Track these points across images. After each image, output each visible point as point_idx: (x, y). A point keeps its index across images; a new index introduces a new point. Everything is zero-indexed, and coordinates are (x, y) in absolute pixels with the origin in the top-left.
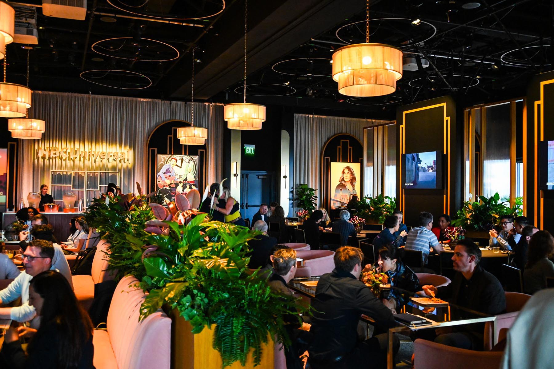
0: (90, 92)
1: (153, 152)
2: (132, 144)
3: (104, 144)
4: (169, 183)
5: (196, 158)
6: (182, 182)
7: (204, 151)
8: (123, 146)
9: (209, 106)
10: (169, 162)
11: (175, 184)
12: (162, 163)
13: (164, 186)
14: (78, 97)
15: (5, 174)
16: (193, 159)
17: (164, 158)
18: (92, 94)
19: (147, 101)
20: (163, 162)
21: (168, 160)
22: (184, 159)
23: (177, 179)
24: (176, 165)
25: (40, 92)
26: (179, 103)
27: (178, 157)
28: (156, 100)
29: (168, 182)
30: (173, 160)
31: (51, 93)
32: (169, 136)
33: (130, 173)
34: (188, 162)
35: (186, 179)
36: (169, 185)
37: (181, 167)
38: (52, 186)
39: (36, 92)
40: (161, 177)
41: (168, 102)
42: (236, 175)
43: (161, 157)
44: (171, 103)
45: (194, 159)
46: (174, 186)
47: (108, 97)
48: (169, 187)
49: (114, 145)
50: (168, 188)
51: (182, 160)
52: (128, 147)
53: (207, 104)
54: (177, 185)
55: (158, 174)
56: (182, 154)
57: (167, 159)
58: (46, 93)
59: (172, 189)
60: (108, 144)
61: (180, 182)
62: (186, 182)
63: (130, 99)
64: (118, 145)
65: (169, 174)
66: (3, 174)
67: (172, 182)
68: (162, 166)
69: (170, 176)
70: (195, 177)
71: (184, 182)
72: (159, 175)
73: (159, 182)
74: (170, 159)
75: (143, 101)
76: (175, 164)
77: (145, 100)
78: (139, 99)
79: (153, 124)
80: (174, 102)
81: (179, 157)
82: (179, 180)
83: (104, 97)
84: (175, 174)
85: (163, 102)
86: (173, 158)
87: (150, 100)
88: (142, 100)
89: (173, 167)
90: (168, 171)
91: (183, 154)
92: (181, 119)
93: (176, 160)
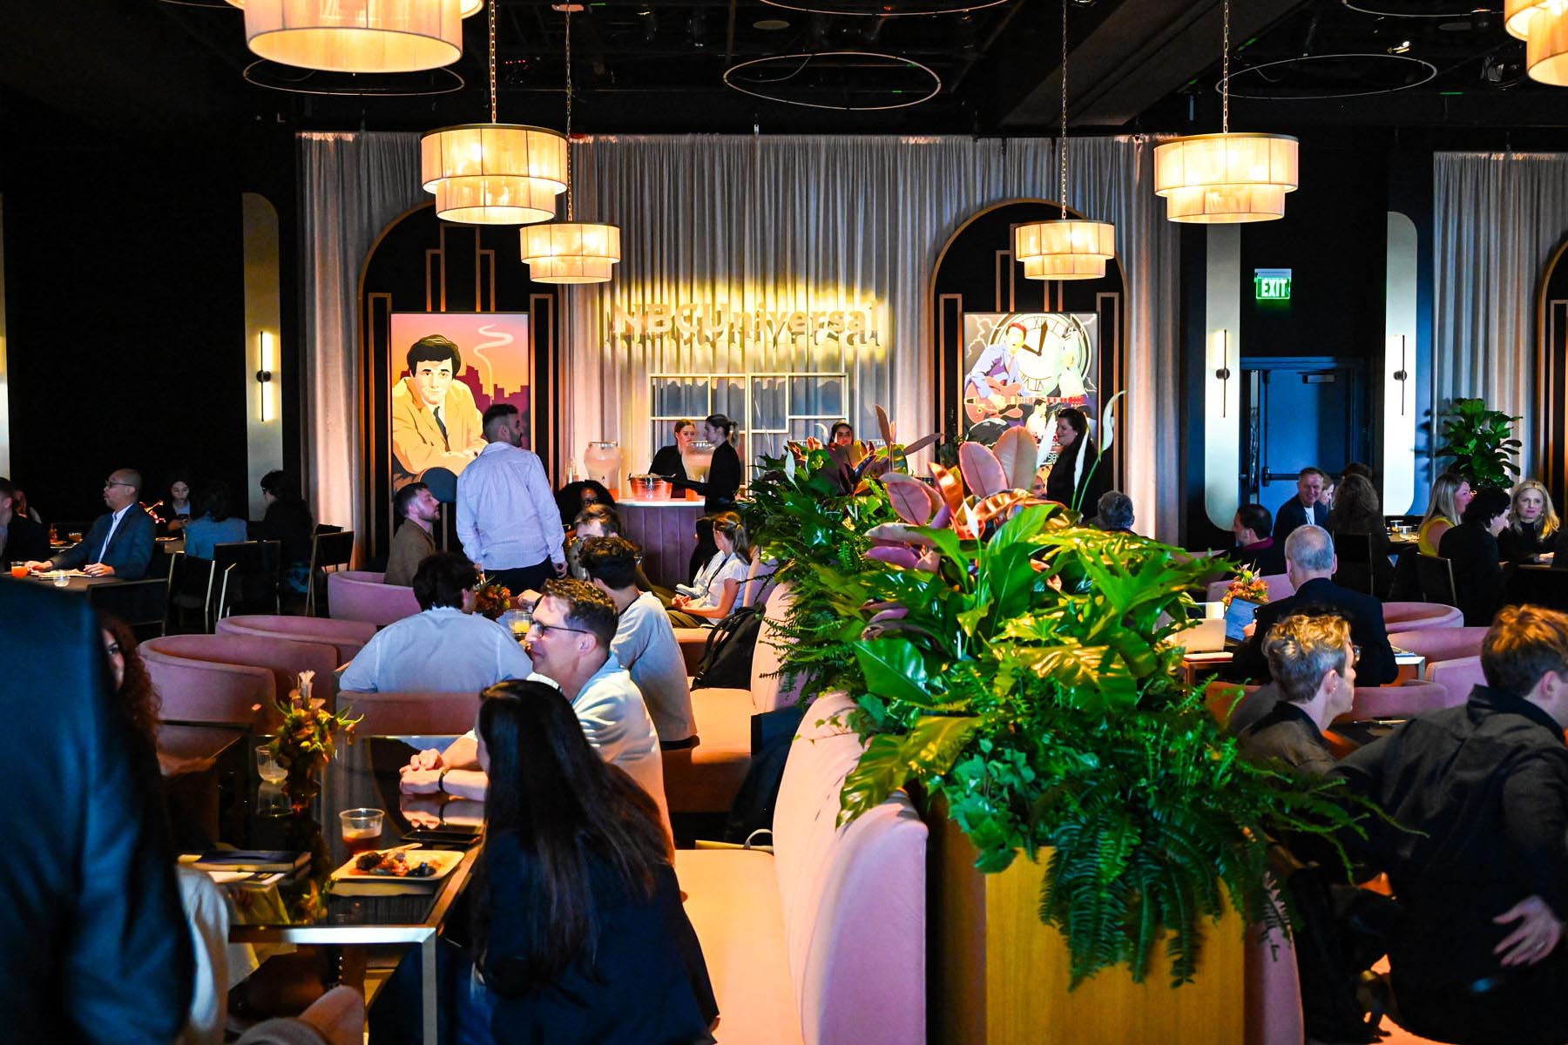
0: (756, 129)
1: (951, 304)
2: (884, 282)
3: (801, 287)
4: (1003, 406)
5: (1090, 320)
6: (1046, 400)
7: (1116, 295)
8: (857, 289)
9: (1129, 145)
10: (1002, 337)
11: (1021, 406)
12: (980, 342)
13: (987, 416)
14: (721, 145)
15: (526, 389)
16: (1078, 326)
17: (985, 325)
18: (761, 132)
19: (929, 145)
20: (982, 336)
21: (997, 332)
22: (1050, 325)
23: (1026, 390)
24: (1025, 347)
25: (613, 139)
26: (1030, 142)
27: (1030, 320)
28: (954, 140)
29: (999, 402)
30: (1012, 329)
31: (642, 138)
32: (999, 253)
33: (881, 375)
34: (1064, 336)
35: (1057, 392)
36: (1001, 412)
37: (1039, 354)
38: (654, 421)
39: (603, 138)
40: (977, 388)
41: (996, 142)
42: (1223, 374)
43: (976, 324)
44: (1004, 145)
45: (1082, 325)
46: (1017, 413)
47: (809, 139)
48: (1004, 418)
49: (830, 290)
50: (998, 421)
51: (1044, 328)
52: (872, 295)
53: (1123, 139)
54: (1027, 410)
55: (967, 378)
56: (1041, 310)
57: (995, 328)
58: (630, 139)
59: (1011, 422)
60: (811, 289)
61: (1039, 402)
62: (1058, 400)
63: (876, 139)
64: (842, 288)
65: (1003, 376)
66: (519, 390)
67: (1013, 403)
68: (979, 349)
69: (1005, 382)
70: (1085, 383)
71: (1052, 399)
72: (970, 381)
73: (970, 401)
74: (1005, 326)
75: (917, 145)
76: (1021, 342)
77: (922, 140)
78: (904, 140)
79: (948, 217)
80: (1016, 141)
81: (1033, 321)
82: (1034, 396)
83: (797, 139)
84: (1020, 375)
85: (980, 142)
86: (1013, 325)
87: (938, 139)
88: (912, 140)
89: (1013, 352)
90: (997, 367)
91: (1047, 309)
92: (1038, 196)
93: (1025, 331)
